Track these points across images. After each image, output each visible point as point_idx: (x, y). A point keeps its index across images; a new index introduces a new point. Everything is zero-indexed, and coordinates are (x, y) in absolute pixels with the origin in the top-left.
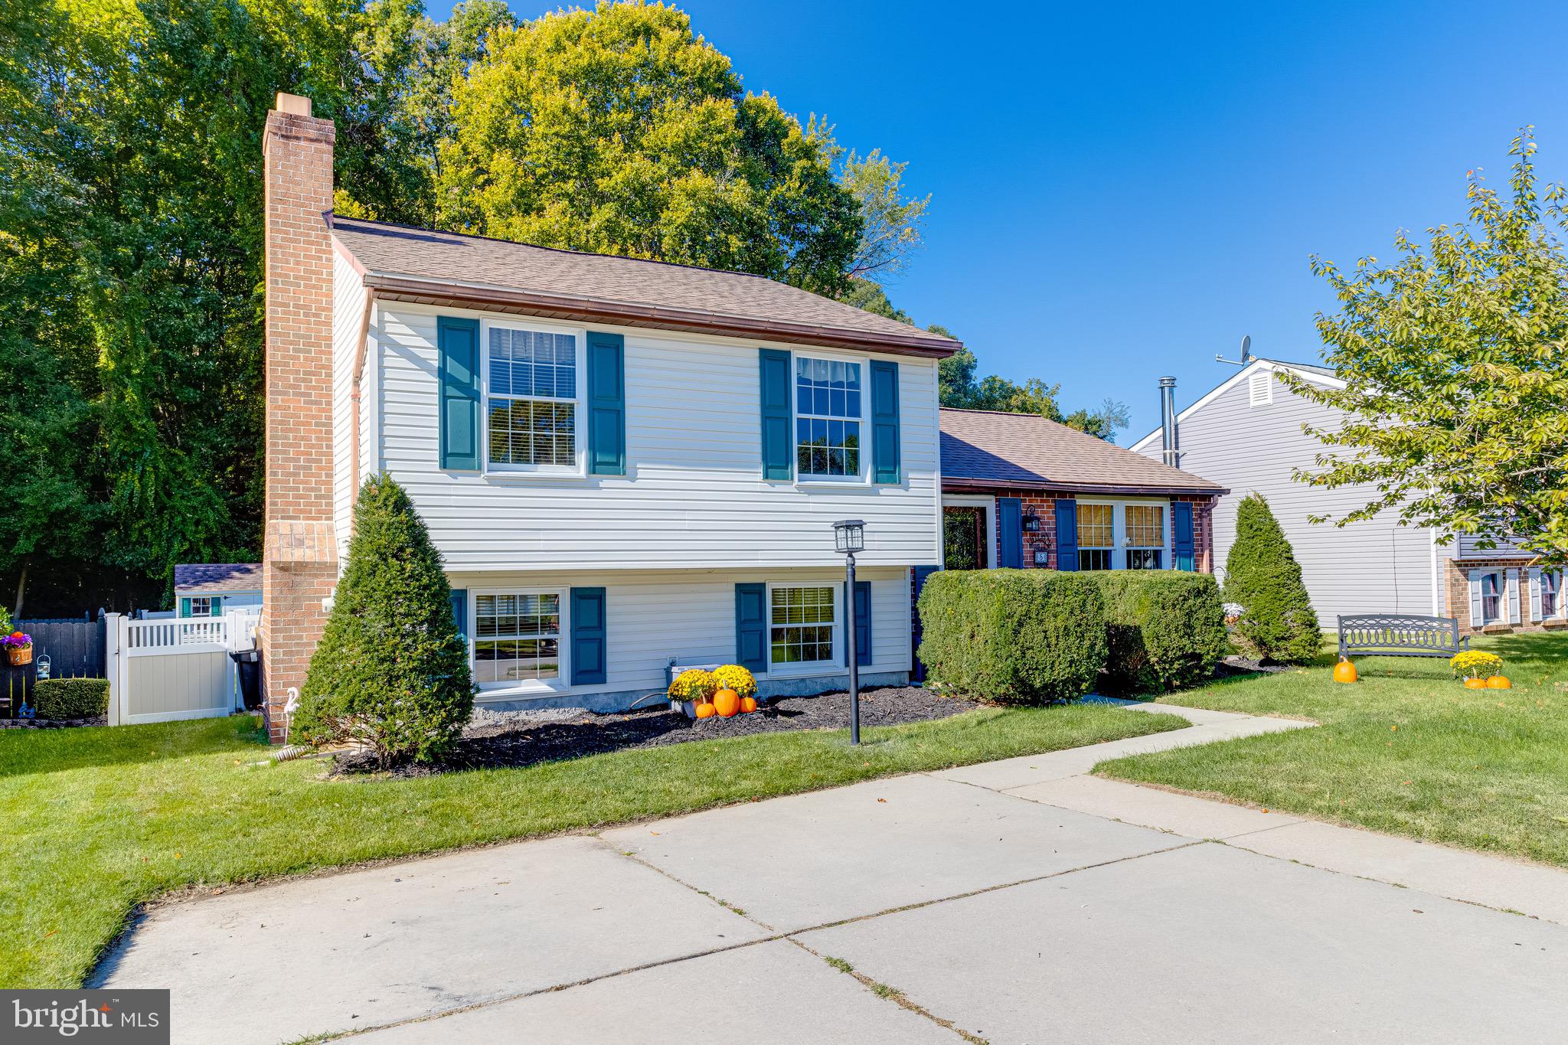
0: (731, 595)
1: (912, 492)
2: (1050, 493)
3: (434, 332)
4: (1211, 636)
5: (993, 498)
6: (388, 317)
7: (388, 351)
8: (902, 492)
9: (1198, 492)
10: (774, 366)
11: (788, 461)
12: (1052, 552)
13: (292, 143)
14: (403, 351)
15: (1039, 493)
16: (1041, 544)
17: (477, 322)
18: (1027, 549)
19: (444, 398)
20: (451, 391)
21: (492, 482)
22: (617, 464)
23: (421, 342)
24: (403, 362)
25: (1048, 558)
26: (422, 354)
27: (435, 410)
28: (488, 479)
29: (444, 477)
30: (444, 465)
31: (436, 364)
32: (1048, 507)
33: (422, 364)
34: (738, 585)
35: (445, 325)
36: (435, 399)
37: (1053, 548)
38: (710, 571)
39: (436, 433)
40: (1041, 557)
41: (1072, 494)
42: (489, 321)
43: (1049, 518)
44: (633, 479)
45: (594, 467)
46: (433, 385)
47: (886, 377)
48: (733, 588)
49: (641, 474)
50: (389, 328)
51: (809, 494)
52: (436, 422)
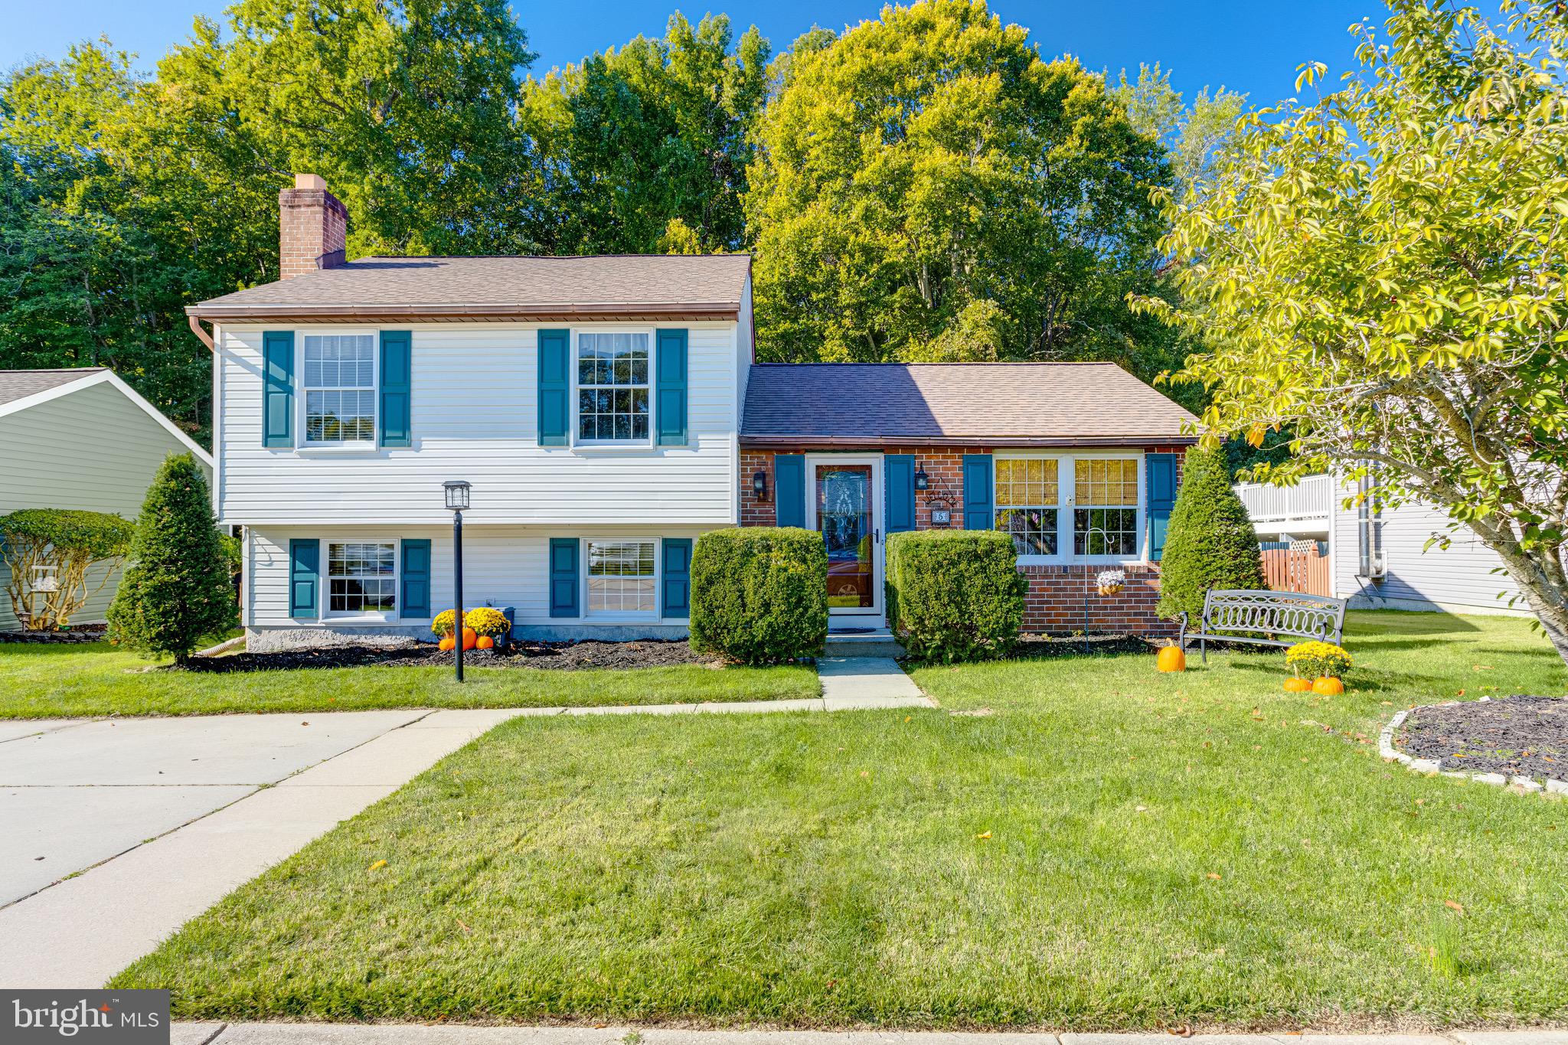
0: (546, 550)
1: (701, 452)
2: (956, 448)
3: (260, 344)
4: (992, 607)
5: (882, 455)
6: (228, 336)
7: (228, 362)
8: (690, 453)
9: (1170, 442)
10: (552, 346)
11: (564, 429)
12: (958, 511)
13: (296, 210)
14: (238, 360)
15: (939, 449)
16: (942, 503)
17: (292, 333)
18: (922, 508)
19: (267, 394)
20: (272, 388)
21: (303, 456)
22: (404, 437)
23: (252, 352)
24: (239, 369)
25: (951, 517)
26: (252, 361)
27: (260, 403)
28: (300, 453)
29: (267, 453)
30: (266, 444)
31: (261, 368)
32: (953, 463)
33: (251, 368)
34: (552, 540)
35: (269, 338)
36: (260, 395)
37: (958, 506)
38: (525, 527)
39: (260, 420)
40: (941, 517)
41: (990, 449)
42: (302, 333)
43: (954, 475)
44: (418, 450)
45: (384, 441)
46: (258, 383)
47: (674, 345)
48: (548, 542)
49: (425, 445)
50: (229, 344)
51: (588, 457)
52: (260, 412)
